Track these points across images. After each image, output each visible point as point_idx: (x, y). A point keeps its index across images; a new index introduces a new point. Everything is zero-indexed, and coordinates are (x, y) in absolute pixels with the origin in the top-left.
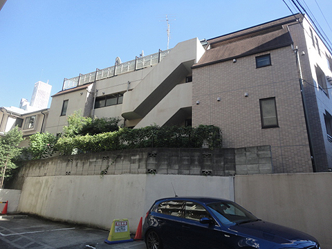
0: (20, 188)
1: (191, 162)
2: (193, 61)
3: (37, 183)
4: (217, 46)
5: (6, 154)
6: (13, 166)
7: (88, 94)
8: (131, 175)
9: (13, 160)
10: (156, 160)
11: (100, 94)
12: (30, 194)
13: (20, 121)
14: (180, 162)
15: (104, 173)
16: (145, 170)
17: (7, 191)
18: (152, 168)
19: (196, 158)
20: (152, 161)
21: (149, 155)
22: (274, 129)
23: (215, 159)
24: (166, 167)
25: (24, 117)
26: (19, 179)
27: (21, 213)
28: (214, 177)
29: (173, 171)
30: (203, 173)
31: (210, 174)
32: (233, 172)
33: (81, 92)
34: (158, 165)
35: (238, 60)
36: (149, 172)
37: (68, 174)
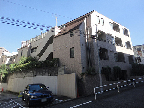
0: (7, 83)
1: (46, 72)
2: (54, 35)
3: (11, 81)
4: (68, 26)
5: (2, 72)
6: (5, 76)
7: (28, 48)
8: (30, 77)
9: (4, 74)
10: (36, 72)
11: (32, 48)
12: (10, 85)
13: (11, 59)
14: (42, 72)
15: (24, 77)
16: (33, 76)
17: (3, 84)
18: (35, 75)
19: (47, 71)
20: (35, 73)
21: (34, 71)
22: (73, 58)
23: (52, 70)
24: (38, 74)
25: (12, 57)
26: (7, 80)
27: (8, 91)
28: (52, 76)
29: (41, 75)
30: (49, 75)
31: (51, 75)
32: (57, 74)
33: (26, 48)
34: (36, 74)
35: (65, 34)
36: (34, 76)
37: (17, 78)
